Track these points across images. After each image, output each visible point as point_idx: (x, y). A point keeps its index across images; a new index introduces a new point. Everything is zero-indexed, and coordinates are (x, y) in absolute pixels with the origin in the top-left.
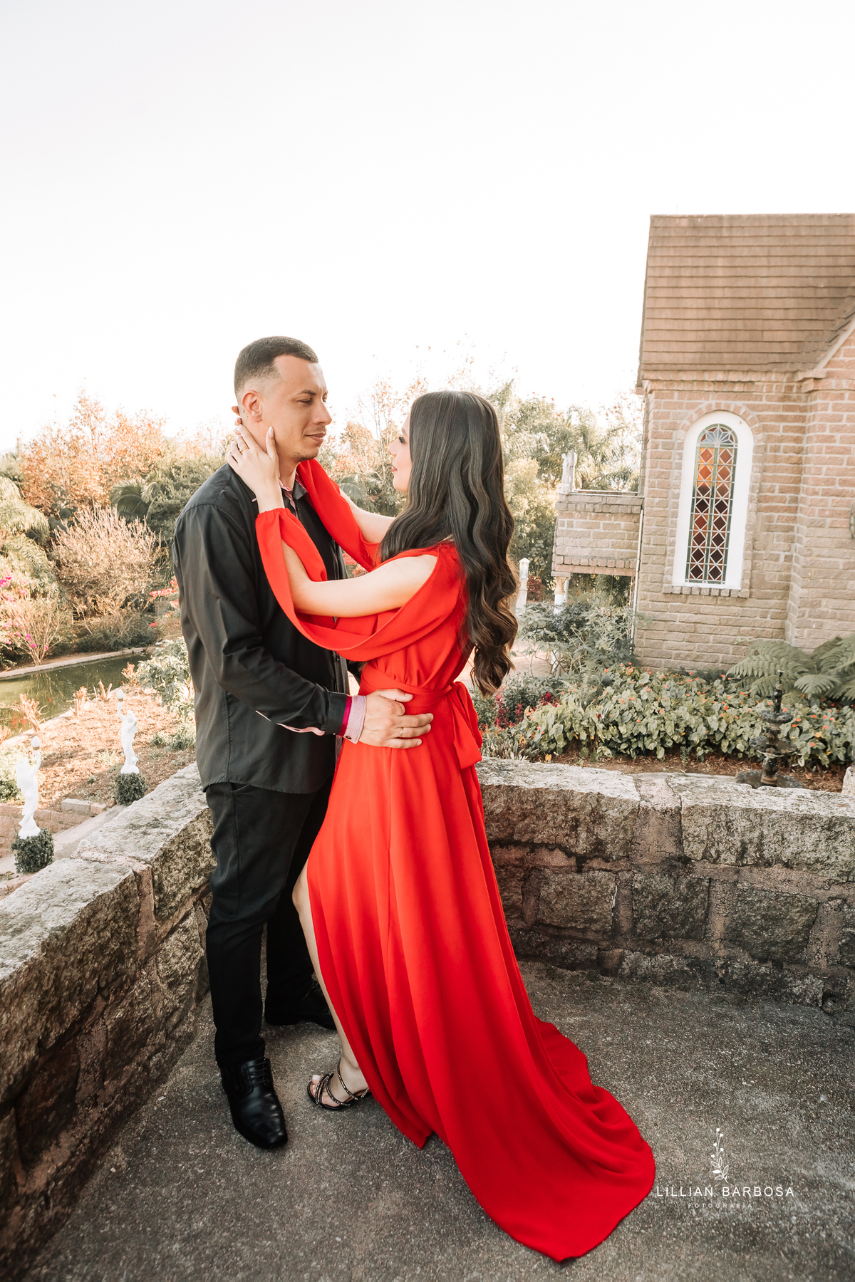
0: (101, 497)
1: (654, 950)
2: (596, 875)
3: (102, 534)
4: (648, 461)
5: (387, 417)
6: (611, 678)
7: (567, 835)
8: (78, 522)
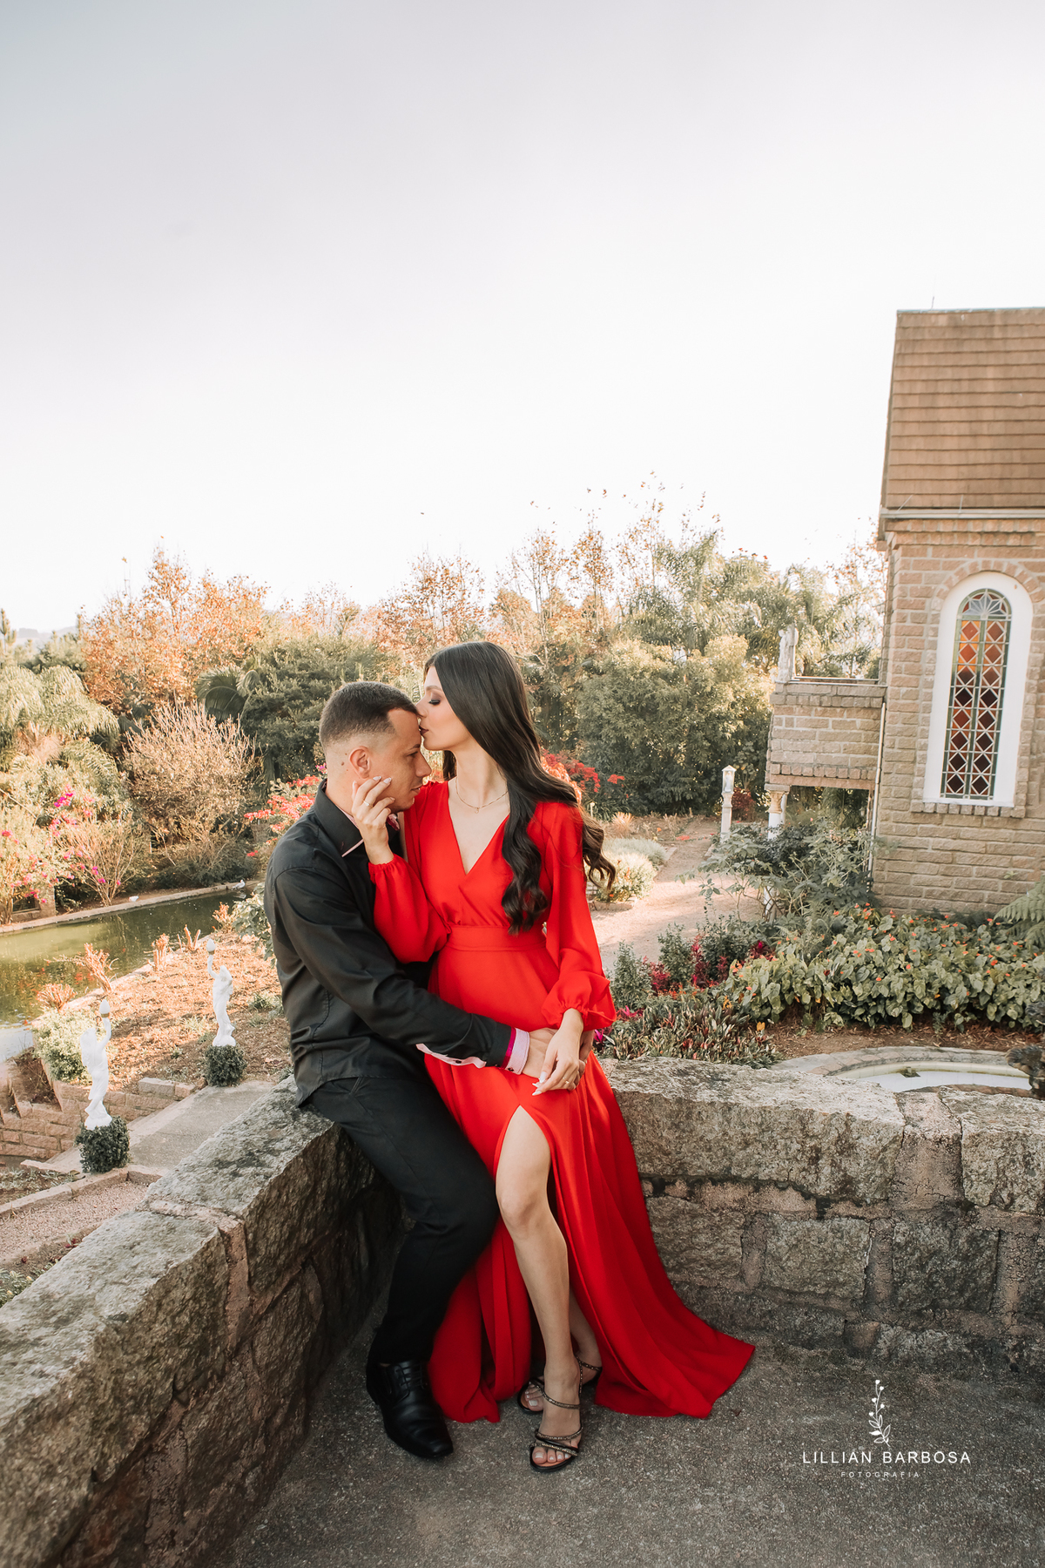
0: (186, 690)
1: (921, 1324)
2: (843, 1223)
3: (187, 738)
4: (892, 639)
5: (550, 582)
6: (843, 923)
7: (804, 1169)
8: (156, 723)
